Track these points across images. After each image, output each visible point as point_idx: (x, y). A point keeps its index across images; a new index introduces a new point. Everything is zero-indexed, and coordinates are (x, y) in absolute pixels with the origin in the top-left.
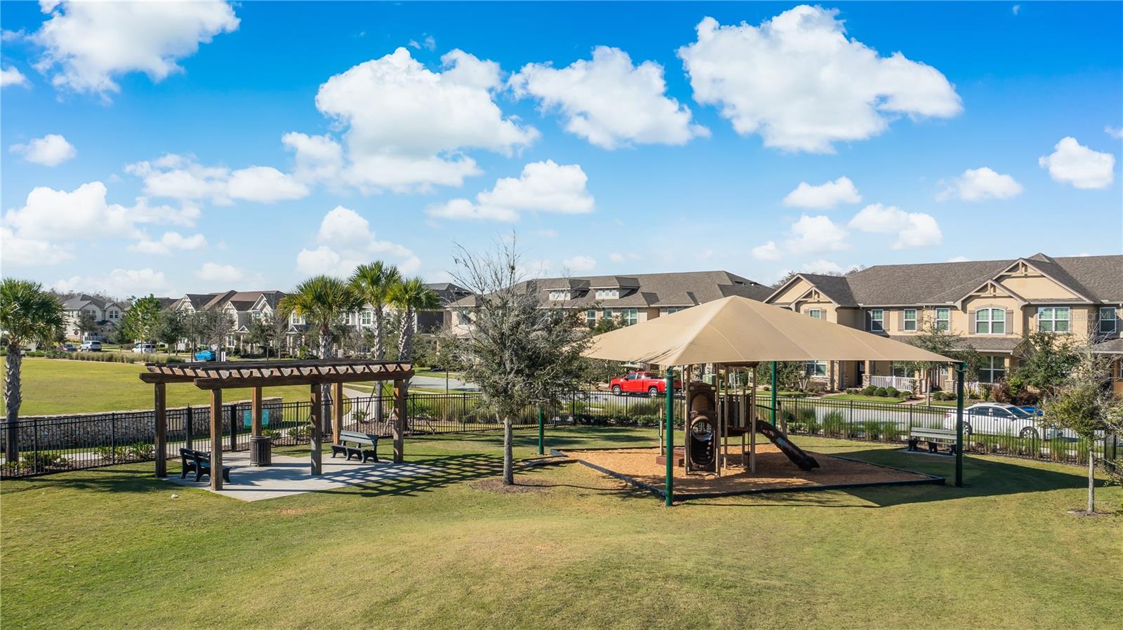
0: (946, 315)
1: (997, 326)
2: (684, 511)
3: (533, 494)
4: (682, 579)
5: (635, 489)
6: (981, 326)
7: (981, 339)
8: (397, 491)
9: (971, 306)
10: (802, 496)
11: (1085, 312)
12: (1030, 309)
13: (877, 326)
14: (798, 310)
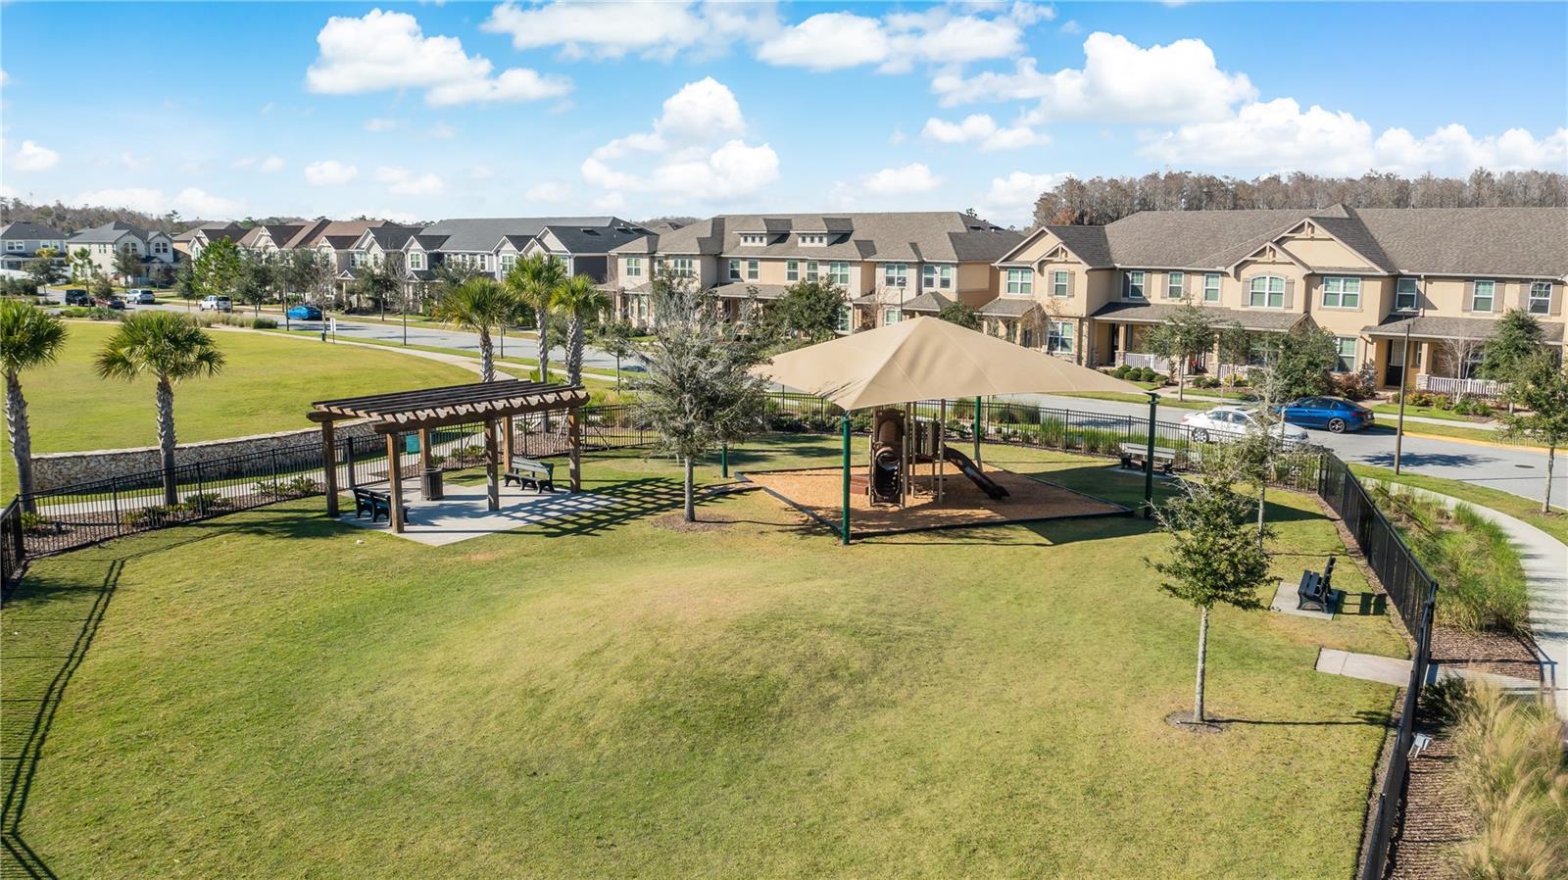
0: (1216, 283)
1: (1274, 298)
2: (859, 549)
3: (713, 532)
4: (834, 628)
5: (816, 524)
6: (1255, 297)
7: (1255, 313)
8: (579, 530)
9: (1246, 273)
10: (978, 532)
11: (1378, 284)
12: (1314, 278)
13: (1137, 291)
14: (1041, 271)
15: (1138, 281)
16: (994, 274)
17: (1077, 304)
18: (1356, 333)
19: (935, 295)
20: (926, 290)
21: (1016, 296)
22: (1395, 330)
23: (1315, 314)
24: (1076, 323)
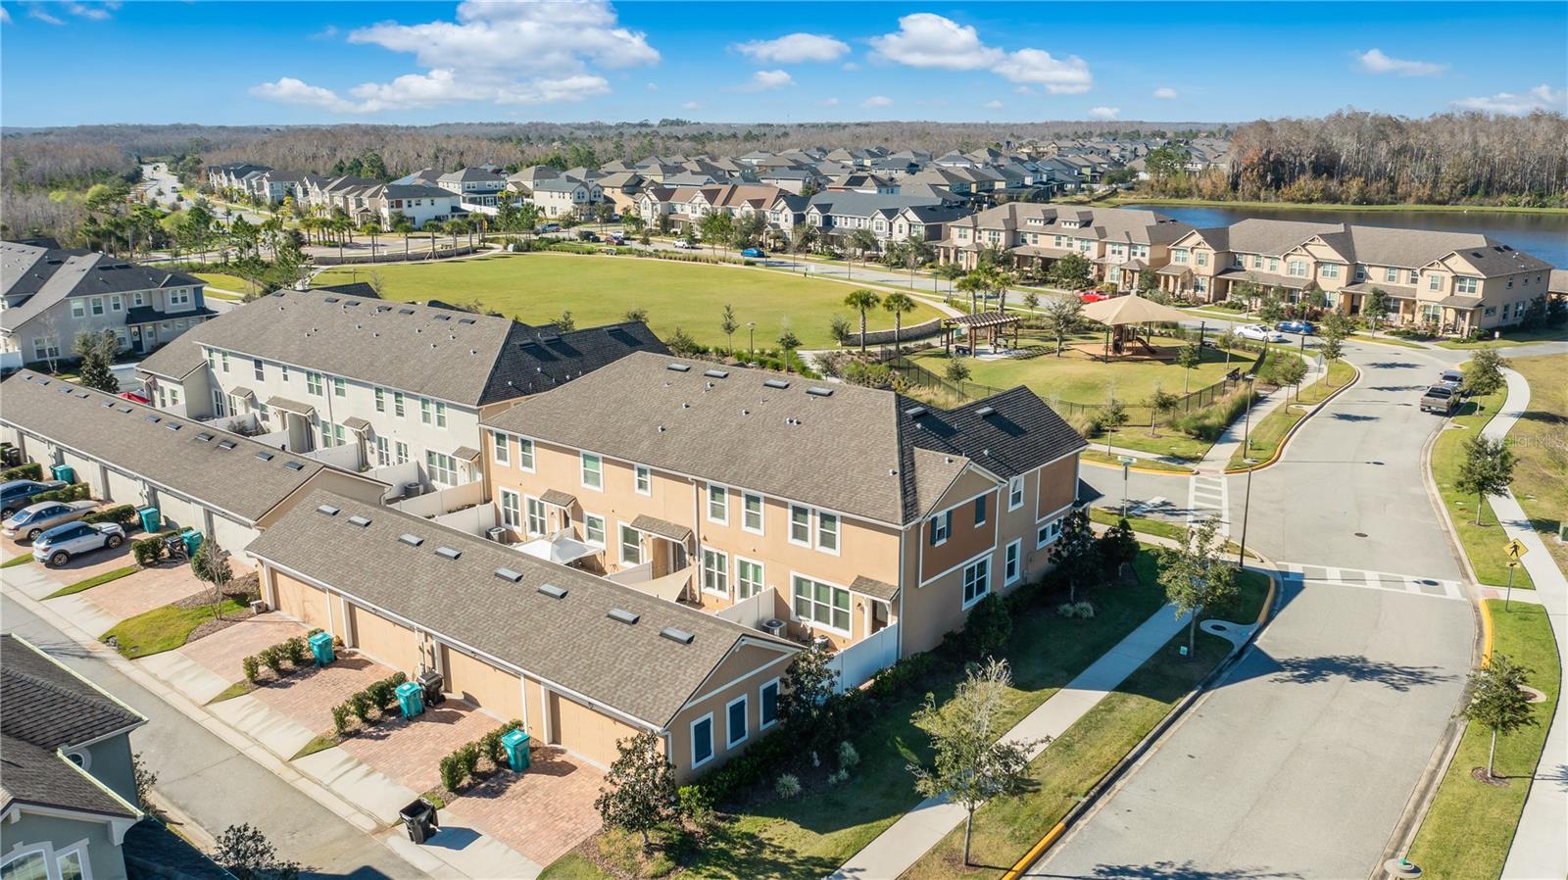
0: (1275, 263)
1: (1301, 272)
2: (1110, 365)
3: (1065, 360)
5: (1096, 359)
6: (1292, 271)
7: (1292, 278)
8: (1025, 358)
9: (1288, 259)
10: (1146, 362)
11: (1346, 268)
12: (1318, 264)
13: (1240, 263)
14: (1192, 251)
15: (1242, 259)
16: (1169, 251)
17: (1209, 269)
18: (1335, 290)
19: (1138, 261)
20: (1133, 258)
21: (1180, 263)
22: (1352, 289)
23: (1318, 280)
24: (1208, 279)
